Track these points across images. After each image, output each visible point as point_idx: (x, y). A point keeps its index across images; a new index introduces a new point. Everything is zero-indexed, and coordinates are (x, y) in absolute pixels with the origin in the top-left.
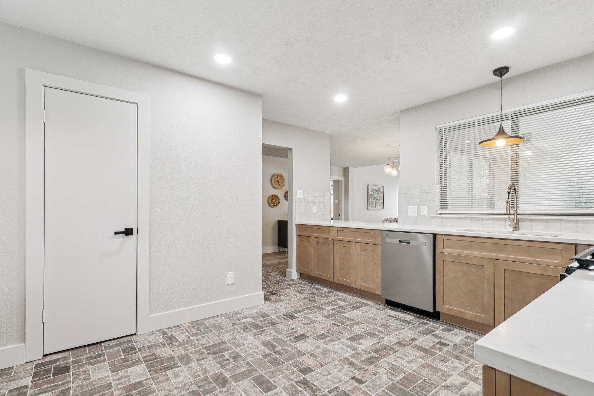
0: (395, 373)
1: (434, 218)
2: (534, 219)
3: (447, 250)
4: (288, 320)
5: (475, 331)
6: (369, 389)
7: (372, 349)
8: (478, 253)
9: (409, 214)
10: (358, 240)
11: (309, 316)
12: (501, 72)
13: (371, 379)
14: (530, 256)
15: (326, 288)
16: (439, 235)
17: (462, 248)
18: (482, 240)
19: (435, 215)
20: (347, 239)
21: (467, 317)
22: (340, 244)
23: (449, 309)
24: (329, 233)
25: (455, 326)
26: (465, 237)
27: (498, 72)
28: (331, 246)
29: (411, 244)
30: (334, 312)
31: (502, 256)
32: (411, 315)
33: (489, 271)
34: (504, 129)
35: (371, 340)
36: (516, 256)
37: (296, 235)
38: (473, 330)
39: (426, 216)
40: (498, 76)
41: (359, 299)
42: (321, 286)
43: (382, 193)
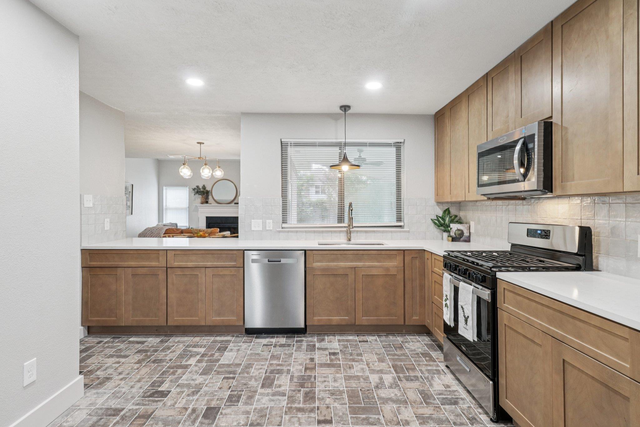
0: (339, 397)
1: (279, 232)
2: (359, 231)
3: (317, 265)
4: (162, 400)
5: (338, 333)
6: (342, 423)
7: (296, 386)
8: (342, 264)
9: (253, 229)
10: (209, 264)
11: (180, 382)
12: (345, 108)
13: (332, 413)
14: (378, 262)
15: (151, 337)
16: (308, 251)
17: (329, 261)
18: (345, 252)
19: (281, 229)
20: (190, 264)
21: (334, 323)
22: (179, 272)
23: (319, 320)
24: (158, 259)
25: (321, 334)
26: (332, 251)
27: (343, 109)
28: (162, 276)
29: (282, 262)
30: (204, 364)
31: (360, 264)
32: (279, 337)
33: (351, 278)
34: (347, 157)
35: (283, 377)
36: (370, 262)
37: (82, 267)
38: (336, 333)
39: (271, 230)
40: (343, 112)
41: (212, 339)
42: (139, 337)
43: (131, 194)
